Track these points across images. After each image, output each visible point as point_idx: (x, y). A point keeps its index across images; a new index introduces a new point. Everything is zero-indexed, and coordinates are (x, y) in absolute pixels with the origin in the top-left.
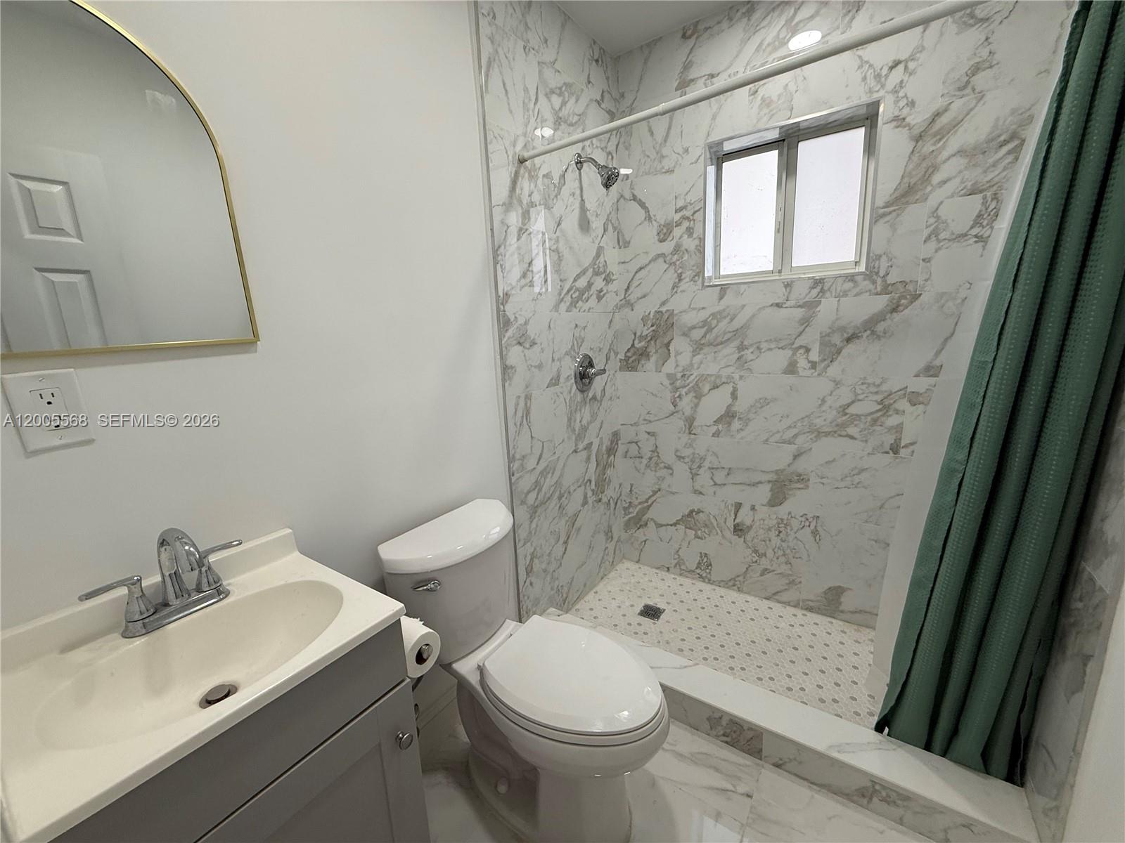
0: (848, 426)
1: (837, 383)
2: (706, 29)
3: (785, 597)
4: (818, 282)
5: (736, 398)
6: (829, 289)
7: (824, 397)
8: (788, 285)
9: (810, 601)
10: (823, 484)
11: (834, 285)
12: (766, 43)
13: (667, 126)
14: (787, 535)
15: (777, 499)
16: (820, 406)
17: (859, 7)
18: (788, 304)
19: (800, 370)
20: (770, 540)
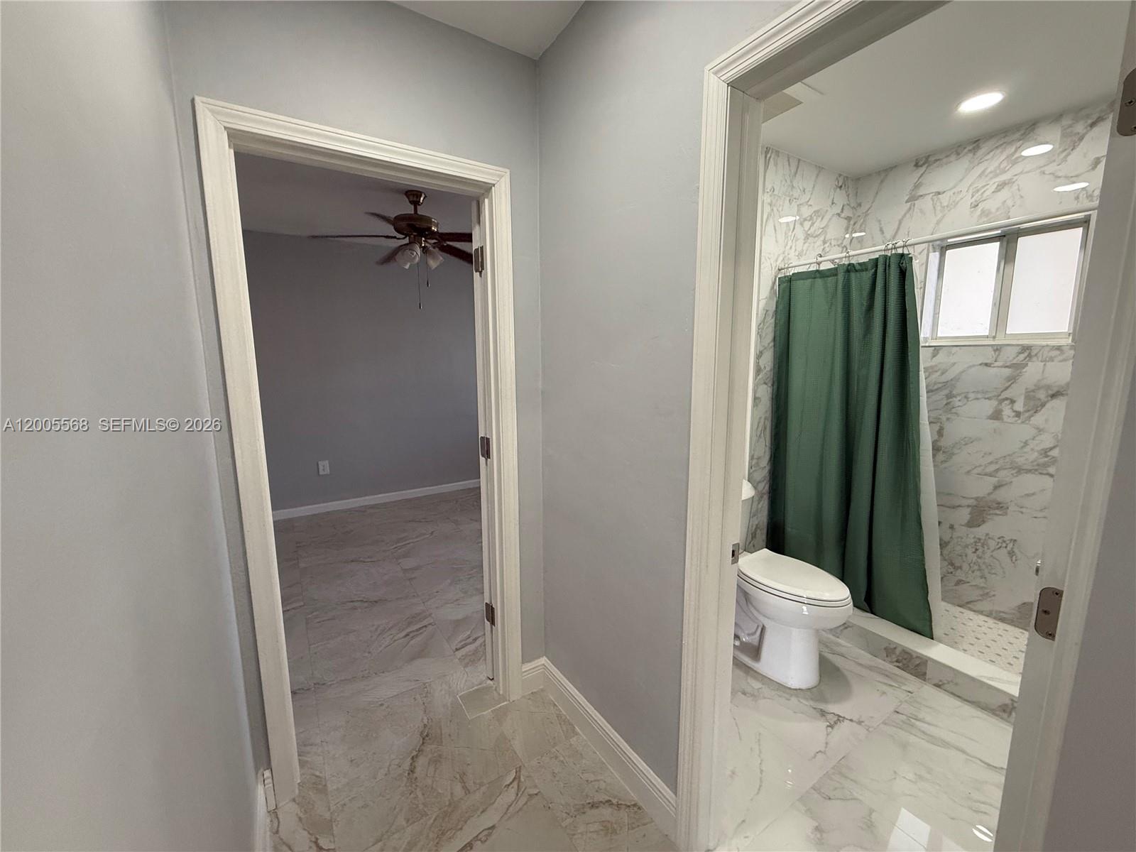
0: (1049, 466)
1: (1040, 431)
2: (936, 160)
3: (979, 606)
4: (1026, 349)
5: (942, 436)
6: (1036, 355)
7: (1027, 441)
8: (998, 349)
9: (1003, 612)
10: (1022, 513)
11: (1041, 352)
12: (989, 170)
13: (896, 227)
14: (983, 552)
15: (974, 522)
16: (1022, 447)
17: (1074, 146)
18: (996, 364)
19: (1005, 418)
20: (966, 556)
